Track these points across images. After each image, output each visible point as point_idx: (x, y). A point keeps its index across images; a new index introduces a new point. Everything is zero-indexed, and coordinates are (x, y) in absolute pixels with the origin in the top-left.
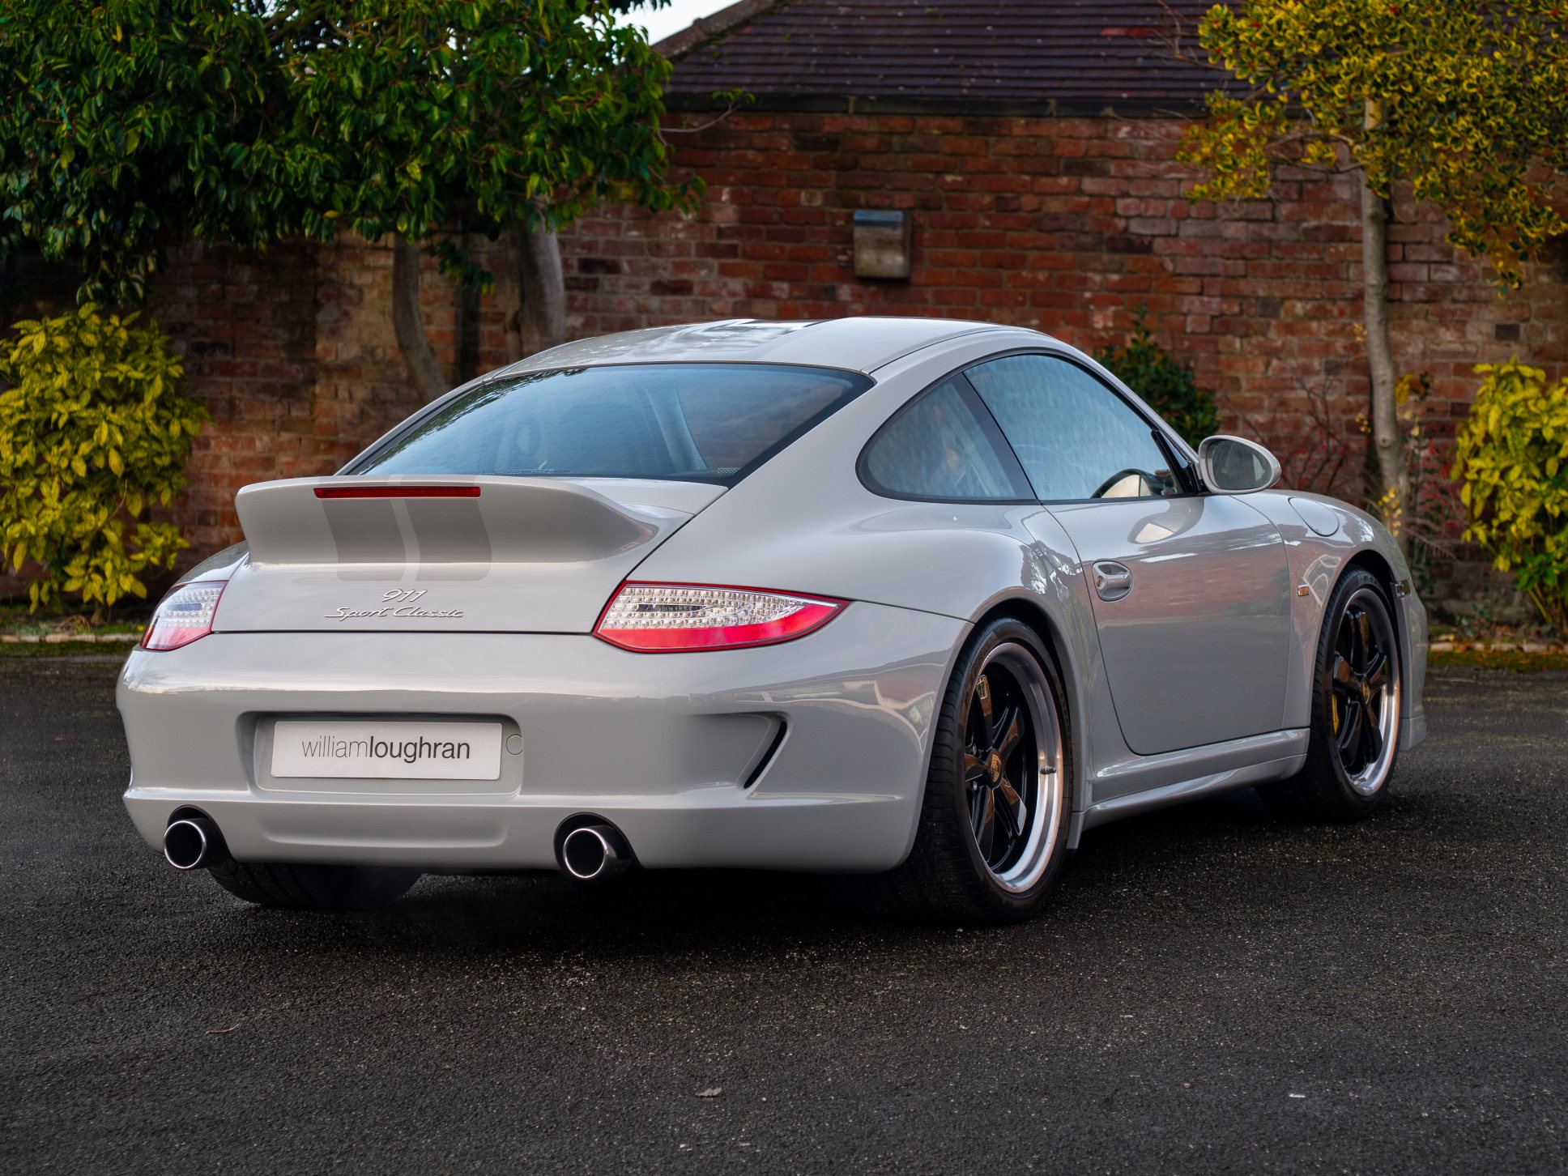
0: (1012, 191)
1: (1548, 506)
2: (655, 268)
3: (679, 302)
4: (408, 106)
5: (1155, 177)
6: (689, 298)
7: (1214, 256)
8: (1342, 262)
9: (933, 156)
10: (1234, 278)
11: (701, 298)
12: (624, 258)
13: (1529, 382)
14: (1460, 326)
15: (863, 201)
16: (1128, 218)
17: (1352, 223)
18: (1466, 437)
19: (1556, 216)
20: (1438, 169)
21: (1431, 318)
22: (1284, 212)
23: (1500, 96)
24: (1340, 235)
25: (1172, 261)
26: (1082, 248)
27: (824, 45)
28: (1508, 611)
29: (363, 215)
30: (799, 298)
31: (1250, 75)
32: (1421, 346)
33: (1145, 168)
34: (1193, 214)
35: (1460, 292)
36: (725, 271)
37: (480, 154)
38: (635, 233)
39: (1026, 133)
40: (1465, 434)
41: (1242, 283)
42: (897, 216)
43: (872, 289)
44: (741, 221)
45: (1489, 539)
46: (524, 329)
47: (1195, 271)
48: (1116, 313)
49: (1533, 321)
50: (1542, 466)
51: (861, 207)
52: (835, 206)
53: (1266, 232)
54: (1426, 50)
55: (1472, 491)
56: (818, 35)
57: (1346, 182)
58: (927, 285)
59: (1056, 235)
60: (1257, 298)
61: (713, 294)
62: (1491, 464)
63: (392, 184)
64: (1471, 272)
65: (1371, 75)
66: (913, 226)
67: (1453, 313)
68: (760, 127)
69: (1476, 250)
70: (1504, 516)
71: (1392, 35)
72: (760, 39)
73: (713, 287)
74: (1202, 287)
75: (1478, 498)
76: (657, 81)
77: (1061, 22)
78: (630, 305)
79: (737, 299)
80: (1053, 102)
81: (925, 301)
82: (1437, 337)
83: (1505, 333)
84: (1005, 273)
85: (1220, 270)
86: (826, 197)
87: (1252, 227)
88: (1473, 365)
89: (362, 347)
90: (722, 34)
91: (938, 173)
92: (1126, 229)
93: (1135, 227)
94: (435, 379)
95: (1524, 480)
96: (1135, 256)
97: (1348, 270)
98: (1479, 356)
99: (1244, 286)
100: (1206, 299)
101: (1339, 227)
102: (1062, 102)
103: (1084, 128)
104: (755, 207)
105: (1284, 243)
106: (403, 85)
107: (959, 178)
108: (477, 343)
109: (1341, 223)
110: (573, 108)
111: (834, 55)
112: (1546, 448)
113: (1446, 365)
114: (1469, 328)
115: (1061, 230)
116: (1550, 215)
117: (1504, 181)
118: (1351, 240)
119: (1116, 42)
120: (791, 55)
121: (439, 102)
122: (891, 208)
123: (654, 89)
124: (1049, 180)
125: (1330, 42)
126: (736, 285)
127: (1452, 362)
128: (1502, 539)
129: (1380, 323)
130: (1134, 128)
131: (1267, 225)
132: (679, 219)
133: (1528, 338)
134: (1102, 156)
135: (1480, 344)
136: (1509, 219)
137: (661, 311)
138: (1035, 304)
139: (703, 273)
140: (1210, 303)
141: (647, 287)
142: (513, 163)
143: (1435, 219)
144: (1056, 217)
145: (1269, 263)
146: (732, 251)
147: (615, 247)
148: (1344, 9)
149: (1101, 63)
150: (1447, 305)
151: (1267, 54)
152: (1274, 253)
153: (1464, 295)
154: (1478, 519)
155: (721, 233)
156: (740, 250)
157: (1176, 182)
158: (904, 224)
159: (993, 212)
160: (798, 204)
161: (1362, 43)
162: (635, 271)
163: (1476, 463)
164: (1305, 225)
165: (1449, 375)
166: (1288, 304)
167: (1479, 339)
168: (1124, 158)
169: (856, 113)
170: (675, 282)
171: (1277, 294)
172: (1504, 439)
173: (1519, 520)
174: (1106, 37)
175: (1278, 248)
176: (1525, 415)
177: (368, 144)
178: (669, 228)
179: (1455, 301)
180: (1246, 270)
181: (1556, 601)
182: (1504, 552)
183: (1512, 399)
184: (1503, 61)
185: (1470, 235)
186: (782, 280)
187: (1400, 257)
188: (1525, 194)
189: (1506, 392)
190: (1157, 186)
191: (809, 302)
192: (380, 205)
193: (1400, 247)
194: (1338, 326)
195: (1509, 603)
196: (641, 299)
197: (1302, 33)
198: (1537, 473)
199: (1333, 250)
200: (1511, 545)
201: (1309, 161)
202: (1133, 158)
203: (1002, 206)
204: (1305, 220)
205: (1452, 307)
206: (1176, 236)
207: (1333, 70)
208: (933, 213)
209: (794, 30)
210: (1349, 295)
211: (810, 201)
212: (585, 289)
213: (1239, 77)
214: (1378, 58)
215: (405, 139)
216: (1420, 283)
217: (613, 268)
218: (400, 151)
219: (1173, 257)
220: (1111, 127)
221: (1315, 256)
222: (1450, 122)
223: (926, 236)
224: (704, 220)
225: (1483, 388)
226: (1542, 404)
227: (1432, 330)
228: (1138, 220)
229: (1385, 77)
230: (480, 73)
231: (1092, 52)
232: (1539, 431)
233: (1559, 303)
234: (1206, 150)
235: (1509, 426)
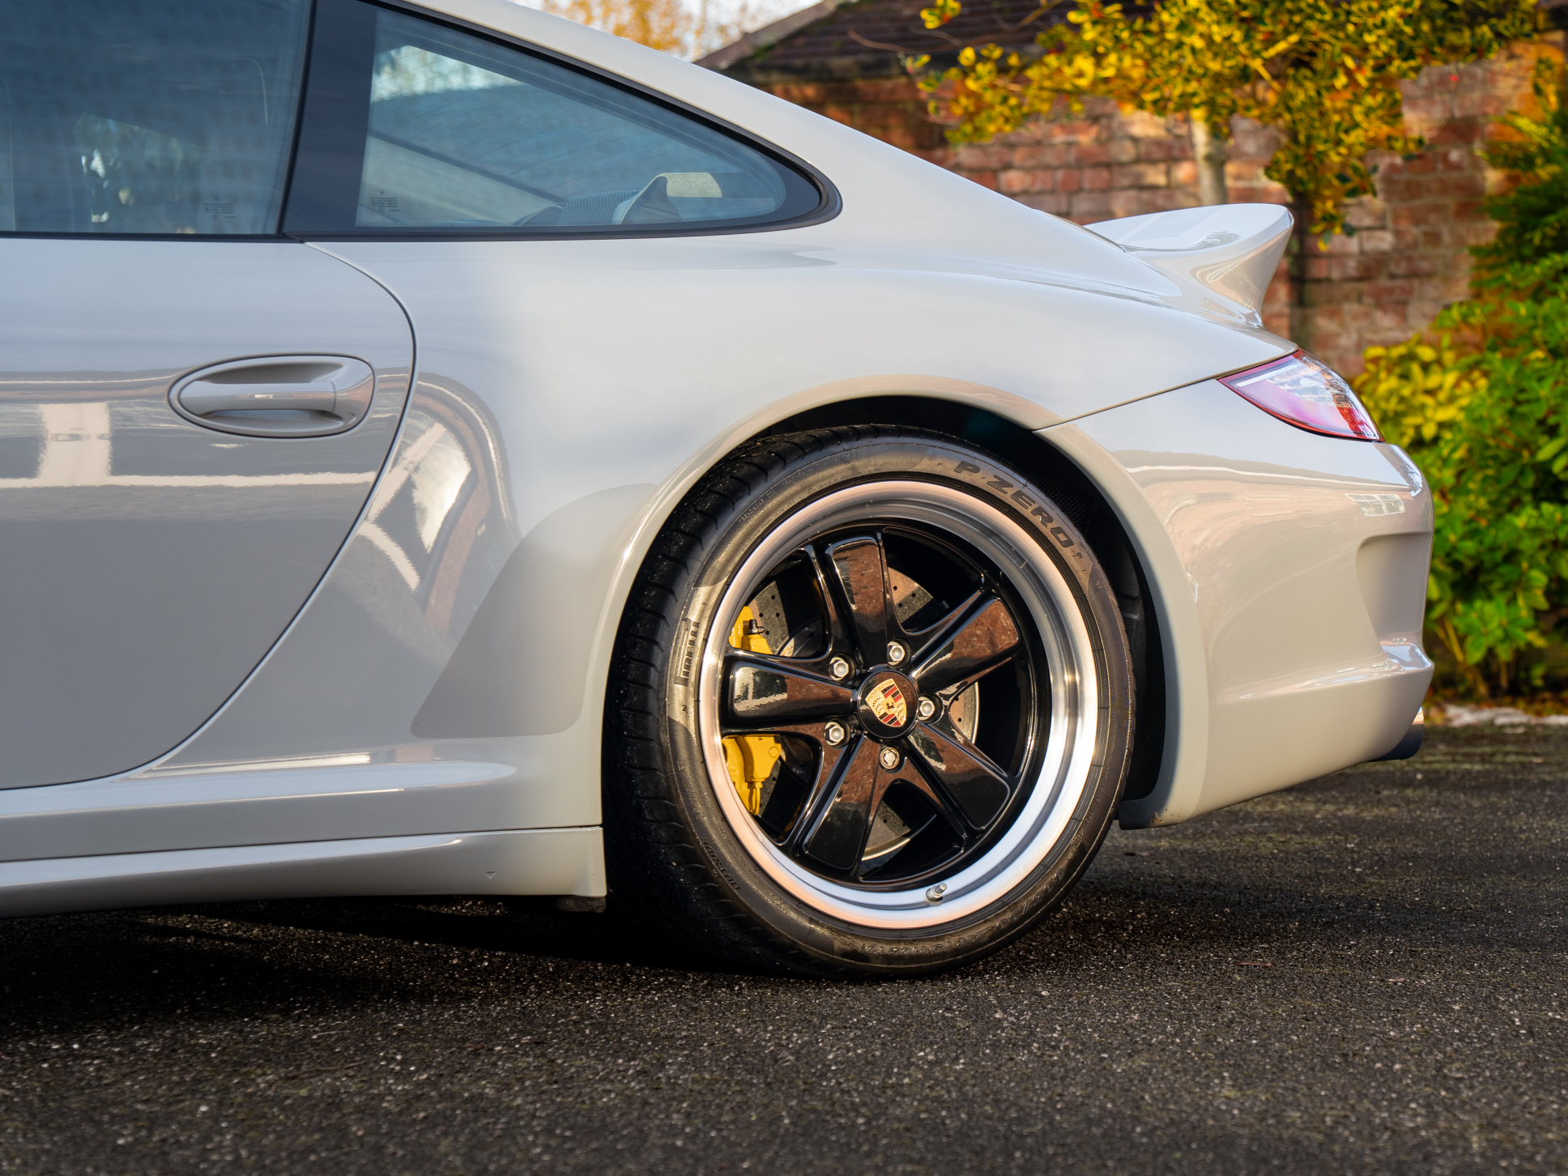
14: (1401, 309)
21: (1366, 300)
35: (1398, 265)
82: (1373, 323)
150: (1383, 282)
179: (1392, 276)
205: (1390, 284)
216: (1348, 255)
227: (1367, 315)
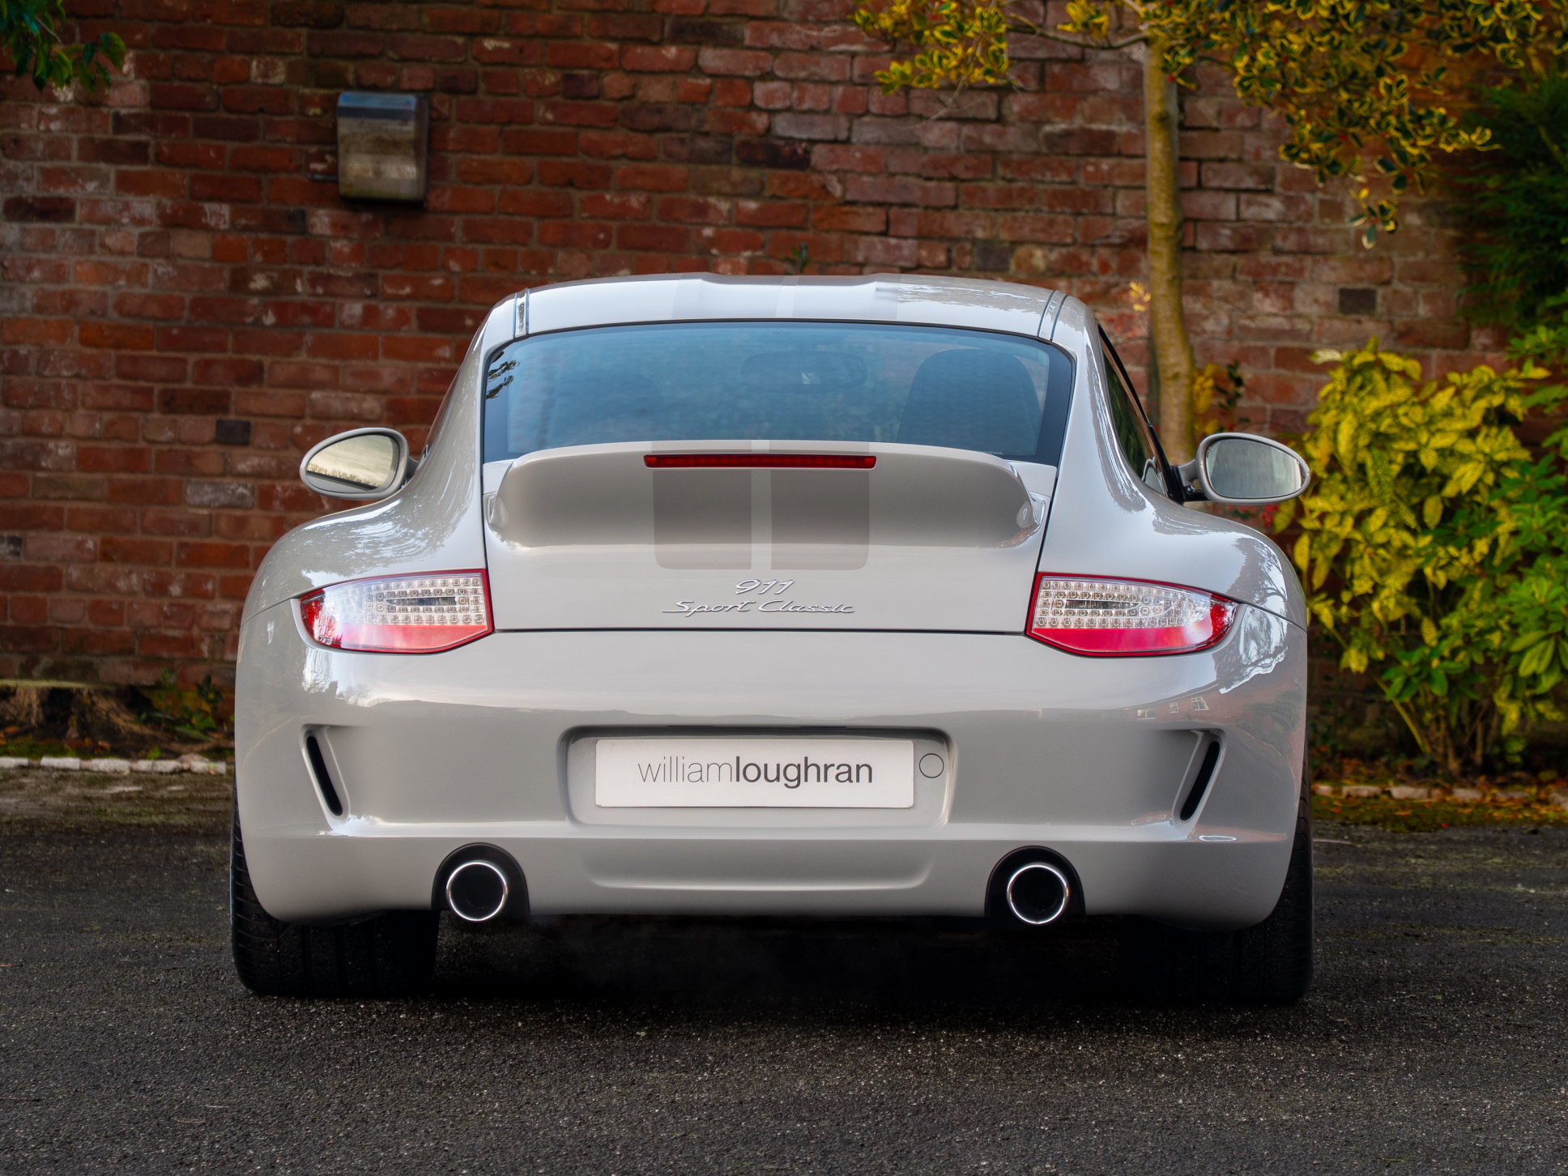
0: (588, 67)
1: (1428, 571)
2: (11, 177)
3: (52, 232)
5: (812, 48)
6: (67, 225)
7: (906, 174)
8: (1105, 187)
9: (465, 9)
10: (938, 209)
11: (87, 226)
13: (1395, 378)
14: (1285, 291)
15: (351, 77)
16: (772, 112)
17: (1121, 127)
19: (1452, 122)
20: (1273, 47)
21: (1241, 277)
22: (1016, 108)
24: (1102, 145)
25: (840, 181)
26: (700, 158)
28: (1356, 735)
30: (246, 228)
32: (1225, 321)
33: (798, 34)
34: (874, 109)
35: (1285, 238)
36: (126, 184)
41: (951, 216)
42: (410, 102)
43: (365, 217)
44: (153, 104)
45: (1337, 623)
47: (877, 197)
48: (751, 259)
49: (1397, 285)
50: (1418, 510)
51: (348, 87)
52: (307, 85)
53: (988, 139)
55: (1311, 547)
57: (1113, 63)
58: (453, 212)
59: (659, 137)
60: (974, 241)
61: (107, 221)
62: (1340, 506)
64: (1302, 207)
66: (431, 119)
67: (1275, 269)
69: (1326, 171)
70: (1362, 586)
73: (108, 209)
74: (888, 223)
75: (1320, 558)
79: (147, 229)
81: (449, 237)
82: (1251, 307)
83: (1355, 301)
84: (578, 196)
85: (915, 196)
86: (291, 70)
87: (966, 130)
88: (1310, 352)
91: (471, 35)
92: (769, 129)
93: (783, 126)
95: (1392, 531)
96: (782, 172)
97: (1114, 200)
98: (1314, 337)
99: (953, 223)
100: (893, 241)
101: (1100, 132)
104: (176, 84)
105: (1015, 157)
107: (506, 45)
109: (1104, 127)
112: (1424, 481)
113: (1263, 350)
114: (1298, 294)
115: (667, 129)
116: (1443, 120)
117: (1368, 66)
118: (1119, 154)
122: (396, 89)
124: (648, 51)
126: (145, 206)
127: (1272, 346)
128: (1355, 622)
129: (1171, 282)
131: (990, 128)
132: (53, 100)
133: (1390, 311)
134: (731, 14)
135: (1316, 320)
136: (1378, 124)
137: (22, 246)
138: (625, 245)
139: (91, 187)
140: (899, 247)
143: (1248, 123)
144: (658, 109)
145: (992, 187)
146: (137, 152)
150: (1265, 257)
152: (1001, 171)
153: (1291, 243)
154: (1319, 591)
155: (120, 123)
156: (151, 151)
157: (847, 58)
158: (418, 116)
159: (559, 99)
160: (246, 80)
163: (1317, 504)
164: (1048, 128)
165: (1268, 367)
166: (1021, 251)
167: (1314, 310)
168: (767, 18)
170: (43, 200)
171: (1004, 235)
172: (1361, 467)
173: (1385, 593)
175: (1007, 165)
176: (1394, 430)
178: (35, 113)
179: (1277, 252)
180: (957, 197)
181: (1437, 719)
182: (1357, 642)
183: (1372, 405)
185: (1316, 147)
186: (220, 200)
187: (1193, 182)
188: (1404, 86)
189: (1362, 393)
190: (817, 64)
191: (263, 236)
193: (1193, 165)
194: (1098, 288)
195: (1358, 722)
198: (1410, 519)
199: (1091, 169)
200: (1369, 631)
201: (1069, 28)
202: (779, 19)
203: (573, 89)
204: (1049, 122)
205: (1274, 260)
206: (847, 141)
208: (463, 98)
210: (1117, 241)
211: (265, 76)
216: (1223, 222)
219: (842, 175)
221: (1064, 177)
223: (452, 134)
224: (91, 101)
225: (1328, 388)
226: (1418, 414)
227: (1242, 296)
228: (788, 115)
232: (1414, 454)
233: (1435, 257)
235: (1369, 447)
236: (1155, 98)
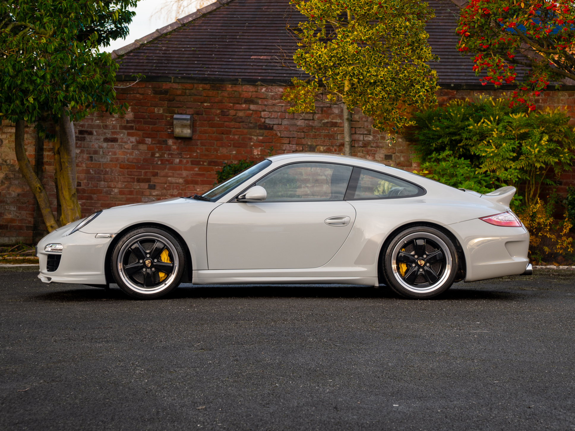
0: (226, 109)
2: (105, 133)
3: (114, 145)
4: (29, 78)
5: (274, 105)
6: (117, 143)
7: (293, 131)
8: (336, 133)
9: (200, 97)
10: (300, 138)
11: (121, 143)
12: (94, 130)
14: (374, 155)
15: (176, 112)
16: (265, 118)
17: (338, 121)
18: (377, 192)
19: (408, 120)
20: (370, 104)
21: (364, 152)
22: (317, 117)
23: (390, 80)
24: (335, 125)
25: (280, 133)
26: (250, 128)
27: (158, 60)
29: (12, 115)
30: (154, 144)
31: (310, 72)
33: (270, 102)
34: (287, 117)
35: (373, 144)
36: (129, 134)
37: (54, 94)
38: (98, 122)
39: (231, 90)
40: (376, 190)
41: (303, 140)
42: (188, 117)
43: (179, 141)
44: (134, 118)
46: (61, 153)
47: (287, 136)
48: (261, 149)
49: (397, 154)
51: (176, 114)
52: (167, 113)
53: (311, 124)
54: (366, 65)
56: (155, 56)
57: (337, 107)
58: (198, 140)
59: (241, 123)
60: (308, 145)
61: (125, 142)
63: (23, 104)
64: (377, 138)
65: (350, 72)
66: (193, 120)
67: (371, 151)
68: (141, 87)
69: (381, 130)
71: (356, 60)
72: (136, 57)
73: (125, 140)
74: (290, 141)
76: (114, 70)
77: (237, 53)
78: (96, 146)
79: (133, 144)
80: (240, 80)
81: (197, 145)
83: (388, 157)
84: (224, 136)
85: (296, 136)
86: (164, 110)
87: (306, 122)
89: (2, 159)
90: (123, 55)
91: (202, 103)
92: (265, 122)
93: (268, 121)
94: (30, 170)
96: (267, 131)
97: (337, 136)
100: (291, 145)
102: (243, 80)
103: (251, 88)
104: (139, 113)
105: (316, 127)
106: (27, 71)
107: (209, 104)
108: (43, 158)
109: (335, 121)
110: (86, 79)
111: (162, 63)
114: (376, 156)
115: (243, 122)
116: (406, 119)
117: (390, 108)
118: (338, 127)
119: (256, 61)
120: (146, 63)
121: (40, 76)
122: (186, 114)
123: (113, 73)
124: (239, 105)
125: (336, 62)
126: (133, 139)
129: (349, 153)
130: (267, 89)
131: (311, 121)
132: (114, 117)
133: (395, 159)
134: (256, 98)
136: (392, 120)
137: (107, 148)
138: (234, 146)
139: (122, 135)
140: (292, 147)
141: (102, 140)
142: (65, 98)
143: (365, 120)
144: (241, 118)
145: (312, 134)
146: (131, 128)
147: (92, 126)
148: (340, 51)
149: (251, 67)
150: (369, 148)
151: (315, 65)
152: (313, 130)
153: (375, 145)
155: (128, 122)
156: (134, 127)
157: (281, 107)
158: (190, 119)
159: (220, 116)
160: (154, 112)
161: (346, 62)
162: (98, 134)
164: (323, 121)
166: (318, 147)
167: (379, 159)
168: (264, 99)
169: (174, 82)
170: (112, 138)
171: (314, 144)
174: (252, 59)
175: (315, 129)
177: (14, 90)
178: (110, 120)
179: (372, 147)
180: (304, 136)
184: (391, 69)
185: (379, 125)
186: (149, 138)
187: (354, 132)
188: (398, 112)
190: (275, 108)
191: (158, 145)
192: (18, 111)
193: (354, 129)
196: (100, 144)
197: (327, 59)
199: (332, 130)
201: (327, 100)
202: (266, 98)
203: (223, 114)
204: (323, 120)
205: (371, 149)
206: (281, 124)
207: (337, 71)
208: (200, 116)
209: (147, 54)
210: (338, 145)
211: (158, 111)
212: (81, 140)
213: (306, 73)
214: (352, 67)
215: (28, 89)
216: (360, 141)
217: (91, 133)
218: (26, 92)
219: (280, 131)
220: (259, 88)
221: (327, 132)
222: (374, 89)
223: (198, 123)
224: (122, 117)
228: (269, 119)
229: (354, 73)
230: (54, 67)
231: (248, 64)
233: (405, 148)
234: (292, 96)
236: (346, 115)
